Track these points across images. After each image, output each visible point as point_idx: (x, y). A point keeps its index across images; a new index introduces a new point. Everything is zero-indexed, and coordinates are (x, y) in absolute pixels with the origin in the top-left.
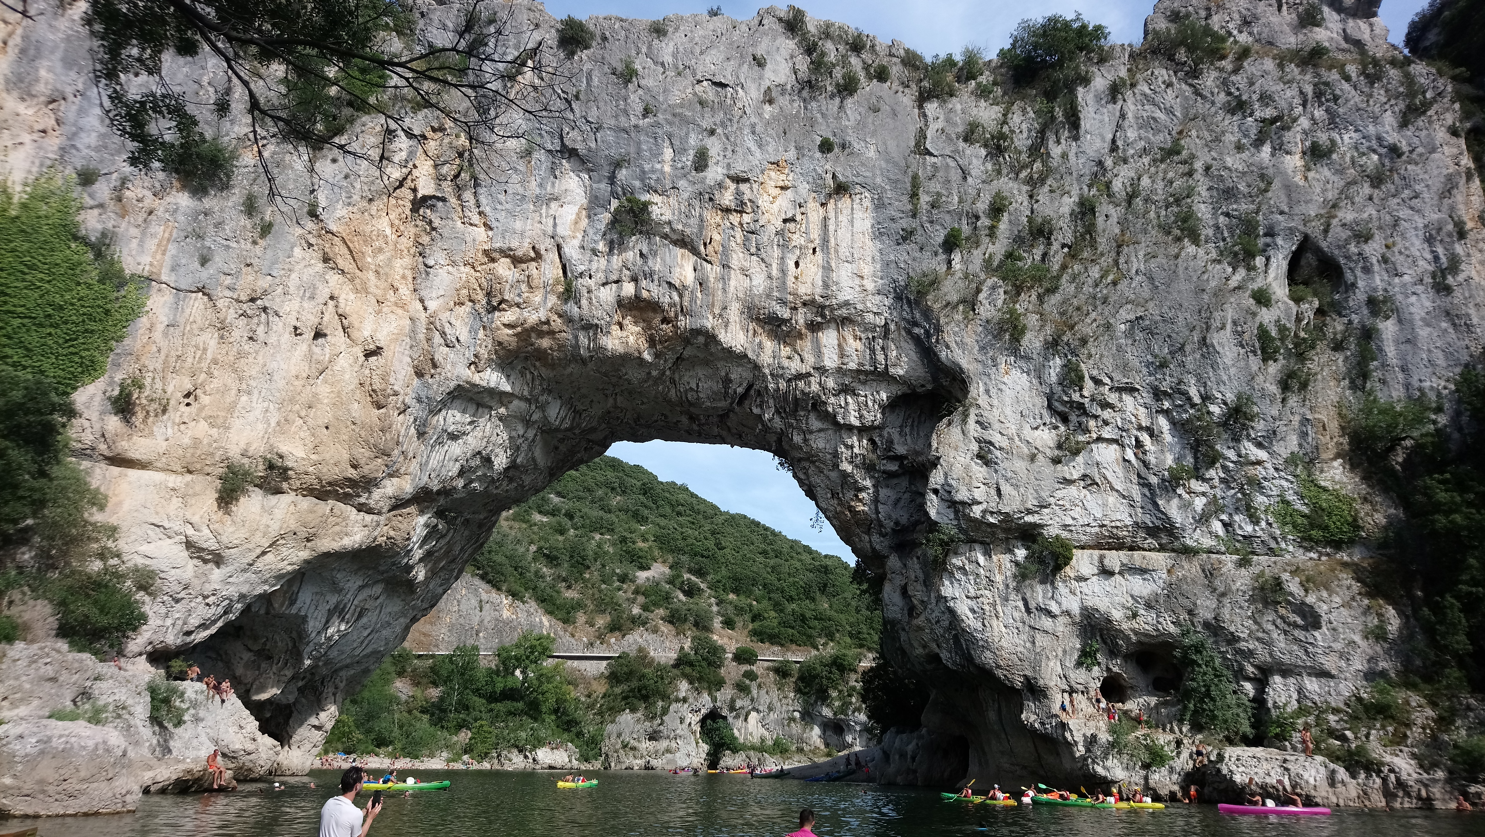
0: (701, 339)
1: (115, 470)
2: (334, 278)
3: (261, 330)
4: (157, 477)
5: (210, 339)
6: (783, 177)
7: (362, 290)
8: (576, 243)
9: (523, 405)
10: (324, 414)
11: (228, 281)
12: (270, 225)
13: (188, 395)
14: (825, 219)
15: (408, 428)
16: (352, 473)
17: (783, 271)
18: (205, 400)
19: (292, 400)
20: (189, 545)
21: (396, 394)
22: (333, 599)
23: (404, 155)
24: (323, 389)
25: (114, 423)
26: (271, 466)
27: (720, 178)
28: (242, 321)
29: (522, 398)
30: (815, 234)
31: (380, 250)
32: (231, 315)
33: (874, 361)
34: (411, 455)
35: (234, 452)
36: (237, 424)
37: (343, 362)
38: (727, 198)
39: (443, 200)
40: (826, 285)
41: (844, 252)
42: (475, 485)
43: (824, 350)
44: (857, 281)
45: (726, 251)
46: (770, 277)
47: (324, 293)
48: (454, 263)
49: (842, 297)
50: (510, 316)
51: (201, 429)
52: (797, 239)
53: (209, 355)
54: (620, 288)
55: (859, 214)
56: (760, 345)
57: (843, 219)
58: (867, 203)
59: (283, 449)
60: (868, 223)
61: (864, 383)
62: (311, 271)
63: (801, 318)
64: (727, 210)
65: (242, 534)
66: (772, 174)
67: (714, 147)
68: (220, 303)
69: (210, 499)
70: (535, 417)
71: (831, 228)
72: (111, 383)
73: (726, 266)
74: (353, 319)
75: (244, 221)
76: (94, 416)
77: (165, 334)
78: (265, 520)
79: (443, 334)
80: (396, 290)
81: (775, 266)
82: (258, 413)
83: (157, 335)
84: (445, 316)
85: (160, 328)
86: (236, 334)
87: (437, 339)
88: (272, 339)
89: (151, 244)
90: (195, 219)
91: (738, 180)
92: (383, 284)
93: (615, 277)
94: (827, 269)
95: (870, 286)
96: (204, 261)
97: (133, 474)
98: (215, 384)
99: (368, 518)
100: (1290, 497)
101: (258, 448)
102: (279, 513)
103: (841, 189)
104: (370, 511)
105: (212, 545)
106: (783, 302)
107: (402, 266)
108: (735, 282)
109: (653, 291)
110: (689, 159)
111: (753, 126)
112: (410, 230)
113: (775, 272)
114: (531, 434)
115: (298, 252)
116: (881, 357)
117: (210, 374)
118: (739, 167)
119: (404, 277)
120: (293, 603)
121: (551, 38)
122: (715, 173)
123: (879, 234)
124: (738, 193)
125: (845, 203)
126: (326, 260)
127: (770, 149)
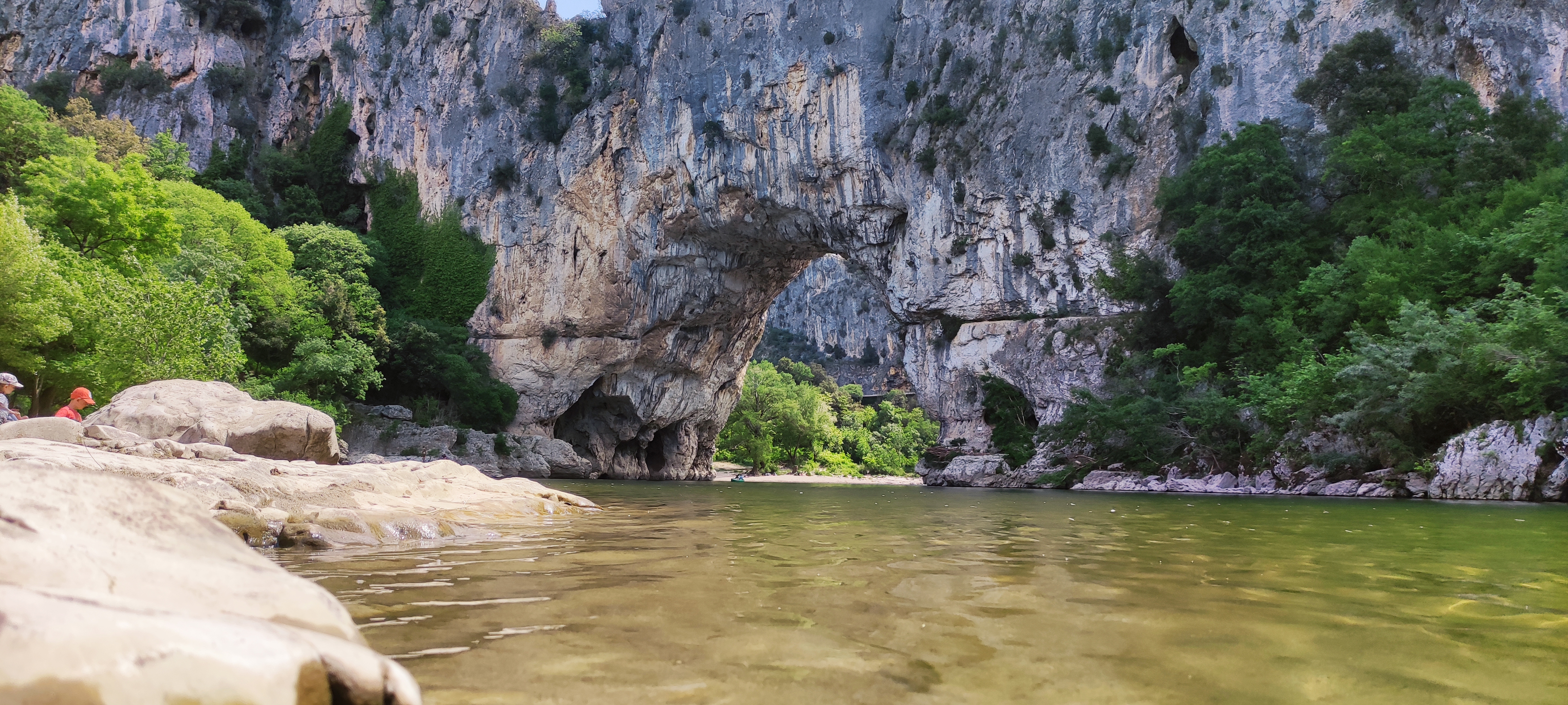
0: (769, 203)
1: (499, 341)
2: (577, 217)
3: (549, 256)
4: (515, 341)
5: (526, 268)
6: (802, 73)
7: (591, 220)
8: (691, 157)
9: (703, 260)
10: (586, 294)
11: (527, 236)
12: (541, 198)
13: (523, 298)
14: (832, 96)
15: (635, 290)
16: (609, 321)
17: (807, 144)
18: (529, 299)
19: (570, 290)
20: (536, 371)
21: (621, 273)
22: (642, 386)
23: (600, 130)
24: (583, 280)
25: (493, 319)
26: (567, 326)
27: (759, 89)
28: (539, 254)
29: (699, 256)
30: (824, 111)
31: (596, 194)
32: (533, 252)
33: (871, 197)
34: (642, 304)
35: (547, 322)
36: (545, 308)
37: (590, 263)
38: (767, 102)
39: (628, 148)
40: (833, 149)
41: (843, 119)
42: (697, 310)
43: (846, 193)
44: (852, 140)
45: (772, 140)
46: (800, 151)
47: (573, 228)
48: (634, 190)
49: (845, 154)
50: (669, 212)
51: (529, 314)
52: (815, 118)
53: (527, 277)
54: (717, 181)
55: (851, 87)
56: (807, 198)
57: (842, 93)
58: (855, 77)
59: (570, 316)
60: (857, 93)
61: (873, 212)
62: (565, 217)
63: (827, 173)
64: (769, 110)
65: (558, 362)
66: (794, 74)
67: (754, 68)
68: (526, 249)
69: (540, 348)
70: (713, 265)
71: (835, 103)
72: (489, 301)
73: (774, 150)
74: (590, 238)
75: (529, 201)
76: (485, 318)
77: (506, 271)
78: (569, 353)
79: (636, 233)
80: (607, 215)
81: (802, 142)
82: (554, 300)
83: (502, 273)
84: (633, 224)
85: (503, 268)
86: (538, 262)
87: (634, 237)
88: (554, 260)
89: (491, 227)
90: (507, 207)
91: (772, 86)
92: (600, 214)
93: (713, 175)
94: (833, 136)
95: (858, 142)
96: (514, 229)
97: (506, 341)
98: (533, 290)
99: (629, 342)
100: (1105, 266)
101: (557, 317)
102: (575, 349)
103: (840, 70)
104: (630, 338)
105: (545, 369)
106: (811, 167)
107: (607, 200)
108: (782, 159)
109: (733, 180)
110: (740, 83)
111: (778, 41)
112: (611, 175)
113: (802, 147)
114: (716, 275)
115: (557, 209)
116: (874, 194)
117: (530, 286)
118: (770, 78)
119: (610, 206)
120: (615, 390)
121: (669, 13)
122: (756, 87)
123: (864, 100)
124: (774, 96)
125: (841, 80)
126: (571, 208)
127: (789, 56)
